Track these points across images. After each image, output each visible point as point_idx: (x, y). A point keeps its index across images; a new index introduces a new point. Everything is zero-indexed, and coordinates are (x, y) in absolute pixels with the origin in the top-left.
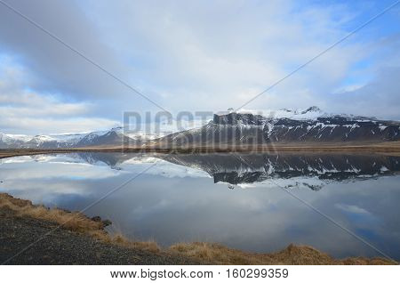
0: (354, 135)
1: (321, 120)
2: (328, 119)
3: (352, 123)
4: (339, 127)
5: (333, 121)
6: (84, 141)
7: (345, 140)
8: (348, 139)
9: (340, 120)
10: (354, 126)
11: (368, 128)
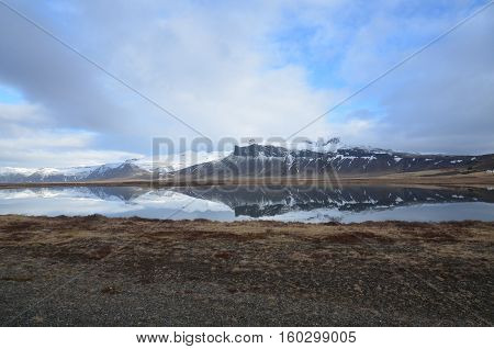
0: (372, 167)
1: (340, 152)
2: (348, 151)
3: (370, 155)
4: (357, 159)
5: (352, 153)
6: (95, 174)
7: (362, 171)
8: (366, 171)
9: (358, 152)
10: (372, 158)
11: (384, 160)
